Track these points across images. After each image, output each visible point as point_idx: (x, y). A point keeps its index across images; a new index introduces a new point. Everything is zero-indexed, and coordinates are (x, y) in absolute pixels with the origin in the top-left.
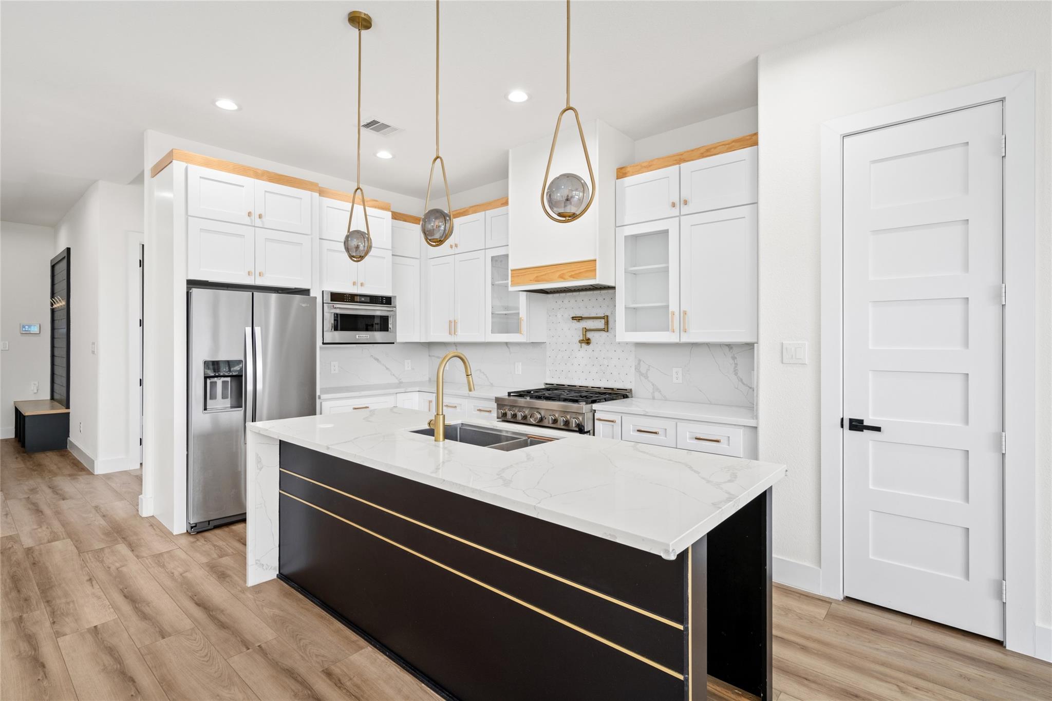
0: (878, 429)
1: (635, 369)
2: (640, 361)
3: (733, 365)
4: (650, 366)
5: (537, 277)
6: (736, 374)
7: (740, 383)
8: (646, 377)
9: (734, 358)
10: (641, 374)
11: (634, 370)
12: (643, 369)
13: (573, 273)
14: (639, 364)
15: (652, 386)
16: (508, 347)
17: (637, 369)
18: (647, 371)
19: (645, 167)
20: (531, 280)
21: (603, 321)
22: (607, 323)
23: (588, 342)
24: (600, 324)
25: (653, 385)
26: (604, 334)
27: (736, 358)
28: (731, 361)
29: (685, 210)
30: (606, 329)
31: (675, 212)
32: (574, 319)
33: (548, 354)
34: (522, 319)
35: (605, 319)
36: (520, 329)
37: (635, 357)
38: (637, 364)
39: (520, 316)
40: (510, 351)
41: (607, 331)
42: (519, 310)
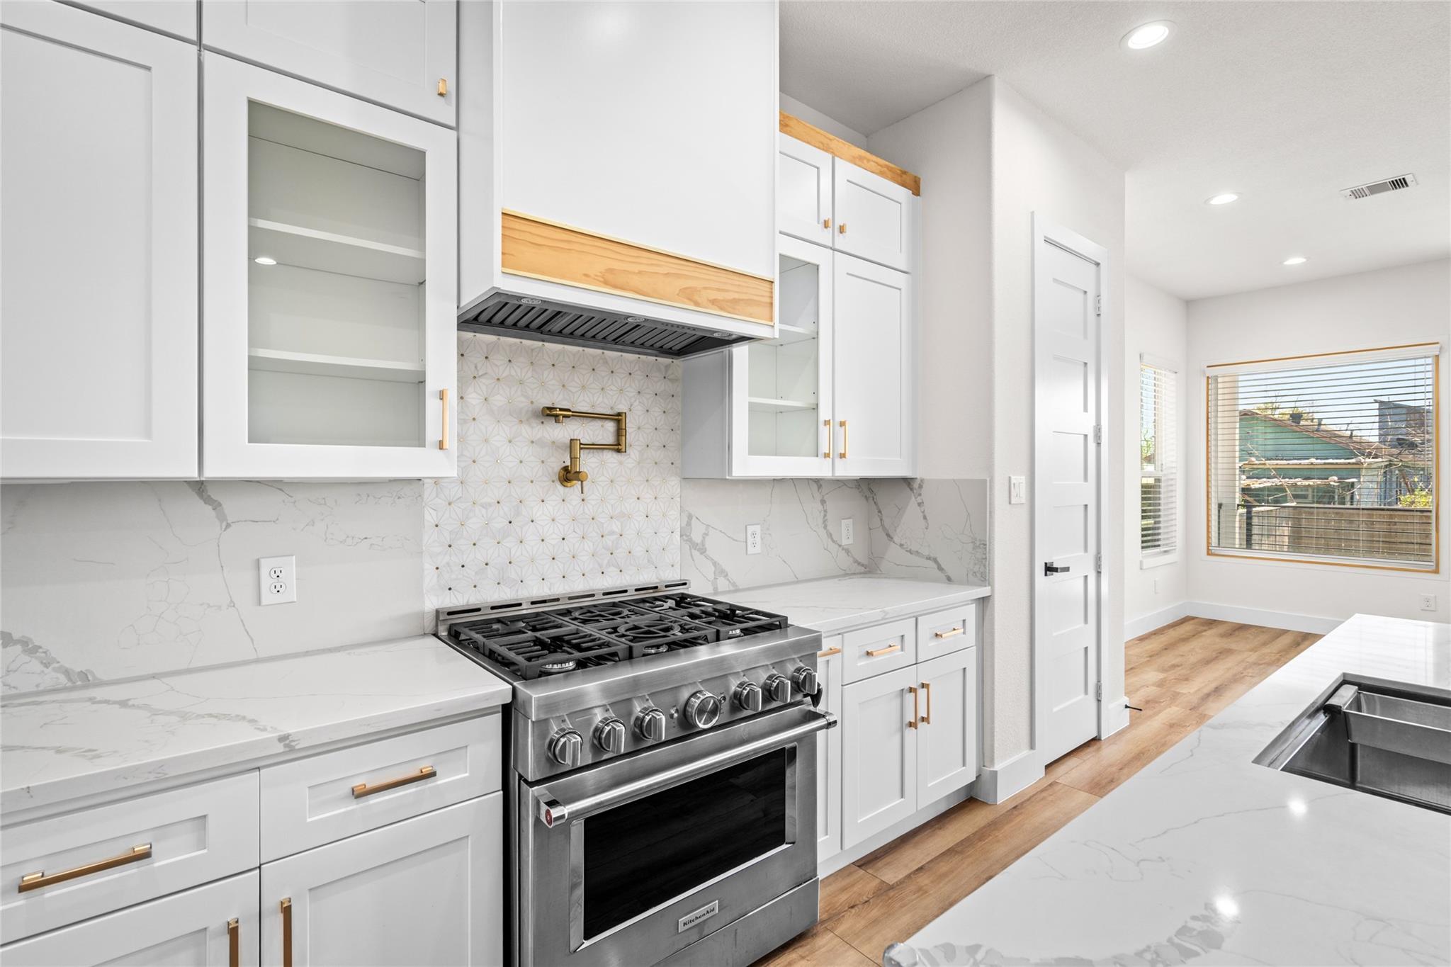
0: (1065, 569)
1: (681, 536)
2: (690, 517)
3: (822, 514)
4: (707, 526)
5: (611, 271)
6: (825, 527)
7: (829, 541)
8: (703, 551)
9: (823, 502)
10: (694, 545)
11: (679, 538)
12: (696, 535)
13: (720, 296)
14: (689, 524)
15: (713, 568)
16: (208, 500)
17: (685, 535)
18: (703, 540)
20: (587, 276)
21: (610, 426)
22: (620, 432)
23: (568, 475)
24: (605, 433)
25: (715, 564)
26: (610, 457)
27: (825, 502)
28: (821, 508)
29: (839, 241)
30: (618, 447)
32: (551, 414)
33: (430, 517)
34: (441, 395)
35: (618, 421)
36: (432, 434)
37: (682, 510)
38: (684, 525)
39: (431, 386)
40: (222, 517)
41: (619, 451)
42: (423, 360)
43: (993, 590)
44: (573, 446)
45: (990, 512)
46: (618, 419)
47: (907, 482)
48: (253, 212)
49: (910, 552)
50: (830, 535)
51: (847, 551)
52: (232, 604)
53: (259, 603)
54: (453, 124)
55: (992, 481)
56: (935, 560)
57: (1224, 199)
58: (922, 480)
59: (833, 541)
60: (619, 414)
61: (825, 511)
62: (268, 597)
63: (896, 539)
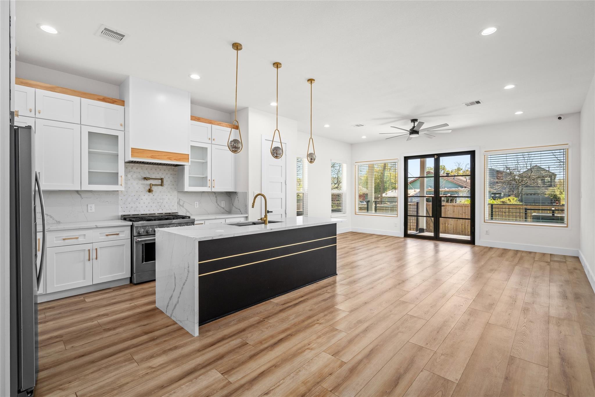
0: (272, 212)
1: (177, 203)
2: (180, 199)
4: (184, 201)
5: (152, 156)
6: (217, 203)
7: (218, 206)
8: (183, 207)
9: (216, 197)
10: (180, 205)
12: (181, 203)
13: (176, 158)
14: (179, 201)
16: (79, 194)
17: (178, 203)
18: (183, 204)
19: (197, 119)
20: (148, 157)
21: (160, 181)
22: (162, 182)
23: (150, 191)
24: (159, 182)
25: (186, 209)
26: (160, 187)
28: (215, 198)
29: (213, 142)
30: (162, 185)
31: (210, 141)
32: (145, 179)
33: (120, 198)
34: (121, 177)
35: (162, 180)
36: (120, 183)
37: (178, 198)
38: (178, 201)
39: (119, 175)
40: (81, 197)
41: (162, 186)
42: (118, 171)
43: (248, 215)
44: (151, 185)
45: (248, 199)
46: (162, 179)
47: (236, 192)
48: (89, 148)
49: (236, 208)
50: (218, 205)
51: (223, 208)
52: (83, 212)
53: (88, 212)
54: (124, 130)
55: (248, 193)
56: (240, 210)
57: (327, 126)
58: (238, 192)
59: (219, 206)
60: (162, 178)
61: (217, 199)
62: (89, 211)
63: (234, 205)
